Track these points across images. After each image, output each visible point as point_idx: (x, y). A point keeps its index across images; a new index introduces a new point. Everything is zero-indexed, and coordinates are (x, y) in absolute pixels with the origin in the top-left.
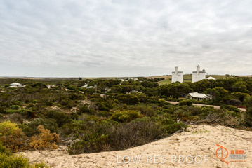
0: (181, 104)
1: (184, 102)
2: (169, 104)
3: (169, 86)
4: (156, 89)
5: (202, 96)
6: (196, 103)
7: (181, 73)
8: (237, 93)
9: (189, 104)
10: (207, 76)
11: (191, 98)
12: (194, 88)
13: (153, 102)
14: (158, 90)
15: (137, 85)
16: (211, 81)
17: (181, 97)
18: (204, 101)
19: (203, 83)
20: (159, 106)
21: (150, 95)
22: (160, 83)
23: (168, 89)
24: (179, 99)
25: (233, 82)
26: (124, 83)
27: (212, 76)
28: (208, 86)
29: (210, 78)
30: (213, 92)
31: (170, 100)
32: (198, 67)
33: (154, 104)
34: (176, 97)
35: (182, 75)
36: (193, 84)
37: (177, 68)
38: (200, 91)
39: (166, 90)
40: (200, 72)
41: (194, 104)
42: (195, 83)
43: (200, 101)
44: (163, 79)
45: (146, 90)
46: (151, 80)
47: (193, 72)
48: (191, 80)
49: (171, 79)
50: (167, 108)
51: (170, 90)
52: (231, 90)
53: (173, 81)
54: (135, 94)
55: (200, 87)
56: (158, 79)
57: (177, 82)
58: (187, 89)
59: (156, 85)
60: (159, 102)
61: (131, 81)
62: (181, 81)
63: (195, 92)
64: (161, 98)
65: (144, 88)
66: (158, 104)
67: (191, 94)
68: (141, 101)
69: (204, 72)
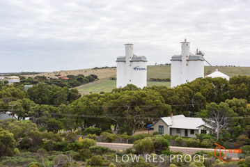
1: (146, 144)
2: (104, 151)
3: (108, 98)
4: (70, 106)
5: (195, 123)
6: (179, 144)
7: (140, 60)
9: (160, 148)
10: (209, 70)
11: (167, 132)
13: (60, 148)
14: (77, 110)
15: (15, 96)
16: (217, 82)
19: (198, 89)
21: (53, 127)
22: (84, 91)
23: (105, 106)
24: (136, 134)
27: (222, 69)
28: (210, 97)
29: (216, 75)
30: (222, 113)
31: (110, 141)
32: (185, 44)
33: (60, 155)
34: (127, 130)
35: (144, 65)
36: (172, 92)
38: (190, 111)
39: (100, 112)
40: (190, 59)
41: (172, 148)
42: (177, 90)
43: (192, 138)
44: (93, 78)
45: (40, 113)
46: (58, 82)
47: (175, 59)
48: (169, 80)
49: (114, 79)
51: (111, 110)
53: (121, 83)
55: (188, 101)
56: (81, 80)
57: (131, 87)
58: (157, 107)
59: (72, 97)
60: (77, 148)
62: (141, 82)
64: (84, 133)
65: (34, 106)
66: (73, 153)
67: (167, 120)
68: (24, 147)
69: (199, 57)
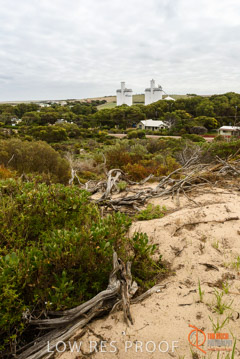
0: (130, 137)
1: (134, 134)
2: (112, 138)
3: (113, 111)
4: (94, 115)
5: (158, 123)
6: (150, 134)
7: (128, 91)
8: (202, 117)
9: (141, 135)
11: (143, 128)
12: (147, 113)
13: (90, 137)
14: (97, 117)
15: (65, 111)
16: (169, 102)
17: (129, 126)
18: (161, 132)
19: (159, 106)
20: (99, 141)
21: (86, 126)
22: (100, 108)
23: (112, 115)
24: (128, 129)
25: (196, 103)
26: (43, 109)
28: (165, 110)
29: (168, 98)
30: (173, 117)
31: (115, 133)
32: (153, 82)
33: (90, 140)
34: (123, 126)
36: (146, 108)
37: (123, 83)
38: (155, 117)
39: (109, 118)
40: (155, 90)
41: (147, 136)
42: (148, 106)
43: (156, 131)
44: (104, 102)
45: (78, 119)
46: (87, 104)
47: (147, 90)
48: (143, 102)
49: (115, 102)
50: (110, 144)
51: (115, 117)
52: (194, 114)
53: (119, 103)
54: (61, 125)
55: (155, 112)
56: (98, 103)
57: (124, 105)
58: (139, 114)
59: (94, 111)
60: (98, 136)
61: (54, 106)
62: (130, 103)
63: (149, 118)
64: (102, 129)
65: (75, 116)
66: (97, 139)
67: (143, 122)
68: (72, 136)
69: (159, 89)
